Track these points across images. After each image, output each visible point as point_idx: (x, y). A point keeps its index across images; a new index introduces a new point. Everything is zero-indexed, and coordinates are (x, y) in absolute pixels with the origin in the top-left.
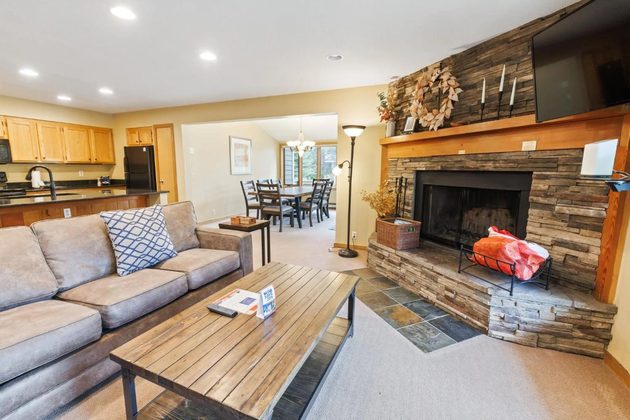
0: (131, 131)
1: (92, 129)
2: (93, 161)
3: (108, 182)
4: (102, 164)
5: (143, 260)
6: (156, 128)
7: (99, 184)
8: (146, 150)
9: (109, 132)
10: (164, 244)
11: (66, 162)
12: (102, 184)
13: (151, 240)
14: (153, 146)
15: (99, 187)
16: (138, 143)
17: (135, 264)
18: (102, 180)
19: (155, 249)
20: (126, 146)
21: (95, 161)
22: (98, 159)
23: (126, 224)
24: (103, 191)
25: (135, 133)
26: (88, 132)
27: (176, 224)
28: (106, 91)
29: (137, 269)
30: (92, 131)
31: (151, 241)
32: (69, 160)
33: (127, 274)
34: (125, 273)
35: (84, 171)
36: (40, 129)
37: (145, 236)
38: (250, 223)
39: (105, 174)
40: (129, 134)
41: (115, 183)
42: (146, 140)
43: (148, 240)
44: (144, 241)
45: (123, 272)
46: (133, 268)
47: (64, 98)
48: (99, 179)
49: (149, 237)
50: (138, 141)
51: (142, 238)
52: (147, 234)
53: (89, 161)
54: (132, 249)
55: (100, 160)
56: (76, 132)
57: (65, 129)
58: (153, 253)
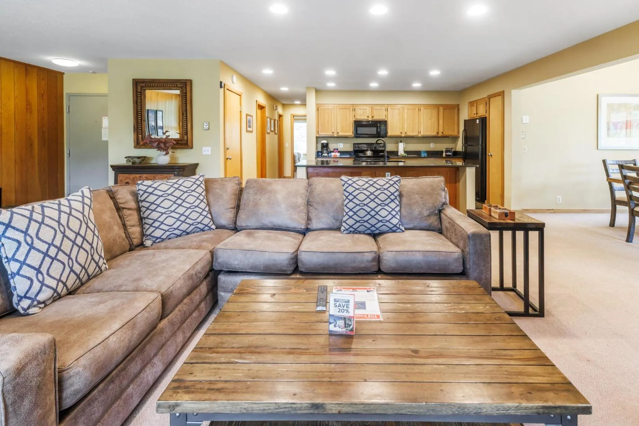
0: (471, 104)
1: (442, 106)
2: (440, 134)
3: (450, 154)
4: (448, 137)
5: (362, 225)
6: (489, 99)
7: (444, 155)
8: (479, 121)
9: (457, 108)
10: (386, 216)
11: (420, 135)
12: (447, 155)
13: (373, 208)
14: (486, 117)
15: (444, 157)
16: (475, 116)
17: (354, 227)
18: (446, 151)
19: (375, 218)
20: (467, 119)
21: (441, 134)
22: (444, 133)
23: (355, 189)
24: (446, 161)
25: (474, 106)
26: (438, 109)
27: (415, 199)
28: (435, 73)
29: (356, 232)
30: (441, 108)
31: (373, 210)
32: (422, 134)
33: (347, 233)
34: (345, 232)
35: (435, 143)
36: (406, 111)
37: (368, 204)
38: (500, 218)
39: (449, 146)
40: (470, 108)
41: (456, 154)
42: (482, 112)
43: (370, 208)
44: (365, 207)
45: (344, 230)
46: (351, 229)
47: (417, 85)
48: (444, 150)
49: (373, 205)
50: (476, 113)
51: (364, 204)
52: (370, 202)
53: (437, 134)
54: (353, 212)
55: (446, 133)
56: (429, 110)
57: (422, 109)
58: (373, 221)
